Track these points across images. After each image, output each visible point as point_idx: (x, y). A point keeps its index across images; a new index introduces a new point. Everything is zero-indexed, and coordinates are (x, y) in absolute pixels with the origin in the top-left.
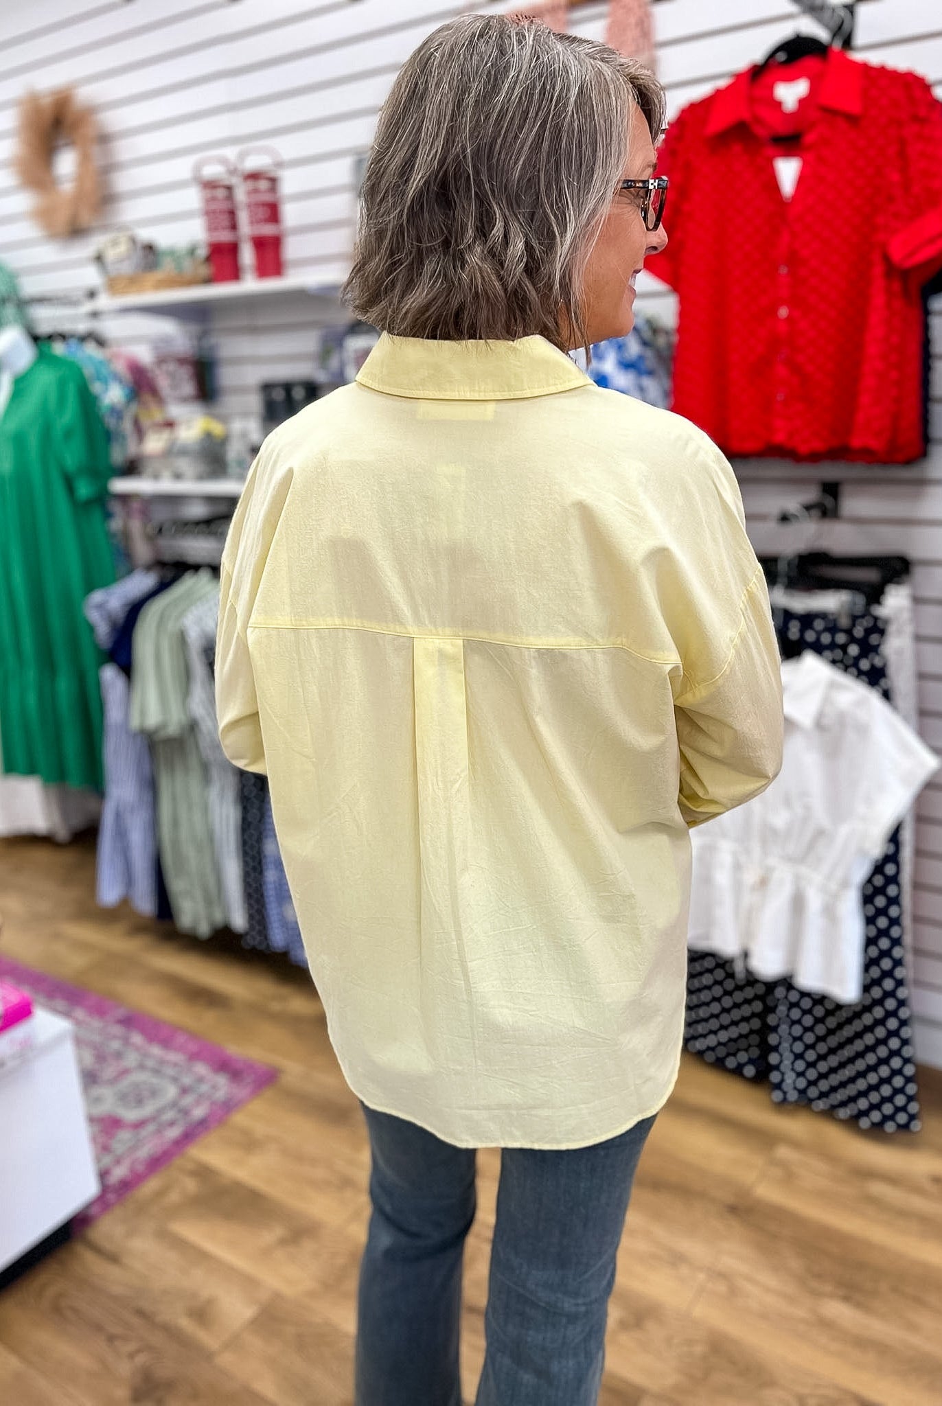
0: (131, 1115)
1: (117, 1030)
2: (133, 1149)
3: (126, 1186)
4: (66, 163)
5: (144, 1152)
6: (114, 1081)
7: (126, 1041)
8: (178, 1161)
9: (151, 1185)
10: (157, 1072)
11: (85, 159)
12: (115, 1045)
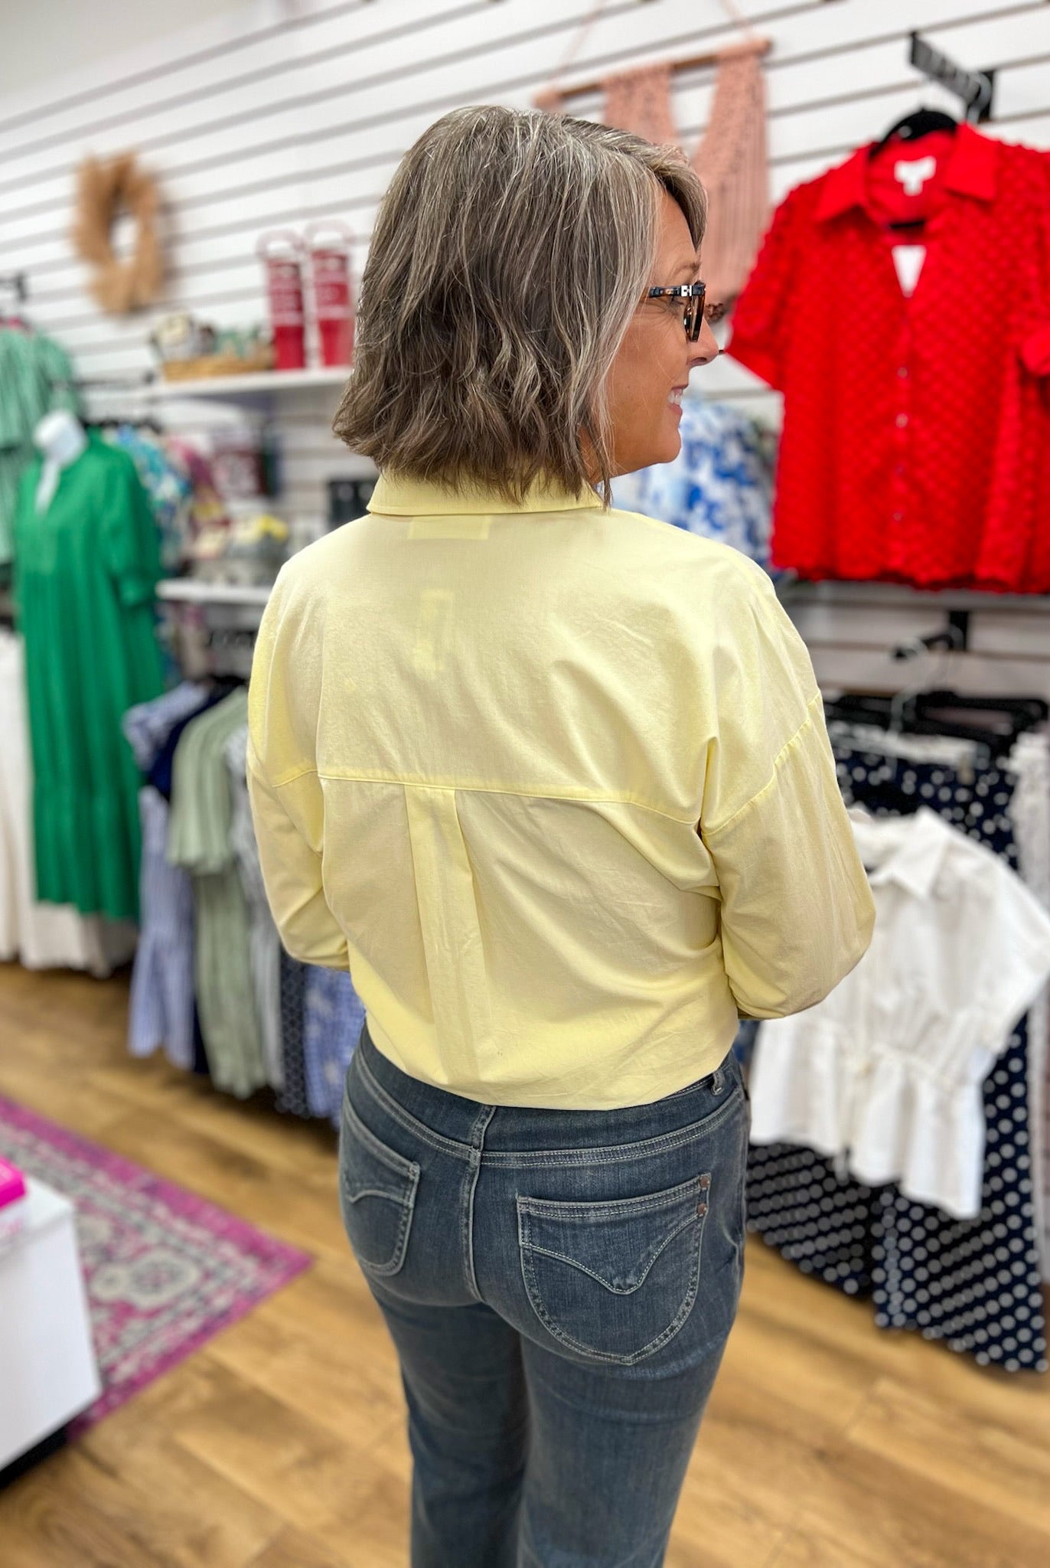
0: (145, 1301)
1: (140, 1199)
2: (147, 1340)
3: (133, 1385)
4: (126, 235)
5: (156, 1347)
6: (131, 1259)
7: (148, 1213)
8: (194, 1360)
9: (160, 1387)
10: (179, 1251)
11: (146, 231)
12: (136, 1217)
